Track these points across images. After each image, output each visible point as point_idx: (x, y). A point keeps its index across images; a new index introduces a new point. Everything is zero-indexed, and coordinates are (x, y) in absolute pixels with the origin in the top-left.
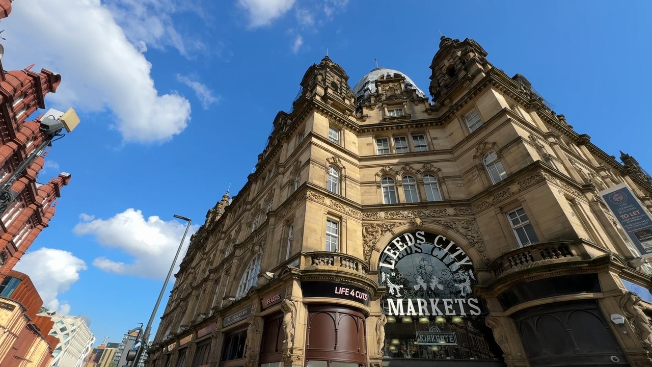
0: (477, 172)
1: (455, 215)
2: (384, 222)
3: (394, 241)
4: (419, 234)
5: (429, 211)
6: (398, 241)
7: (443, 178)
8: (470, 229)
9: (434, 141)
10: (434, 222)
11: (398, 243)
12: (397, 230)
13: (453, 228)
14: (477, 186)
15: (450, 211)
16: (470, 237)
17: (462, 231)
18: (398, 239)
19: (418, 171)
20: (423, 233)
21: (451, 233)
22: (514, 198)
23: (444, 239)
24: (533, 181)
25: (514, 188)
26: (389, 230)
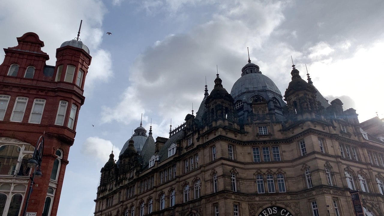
0: (301, 179)
1: (291, 199)
2: (259, 202)
3: (263, 212)
4: (274, 208)
5: (279, 197)
6: (264, 212)
7: (287, 178)
8: (296, 207)
9: (284, 154)
10: (281, 203)
11: (265, 213)
12: (265, 207)
13: (289, 206)
14: (301, 186)
15: (289, 197)
16: (296, 211)
17: (293, 208)
18: (265, 211)
19: (275, 173)
20: (276, 208)
21: (288, 209)
22: (314, 197)
23: (285, 211)
24: (320, 193)
25: (314, 193)
26: (260, 207)
